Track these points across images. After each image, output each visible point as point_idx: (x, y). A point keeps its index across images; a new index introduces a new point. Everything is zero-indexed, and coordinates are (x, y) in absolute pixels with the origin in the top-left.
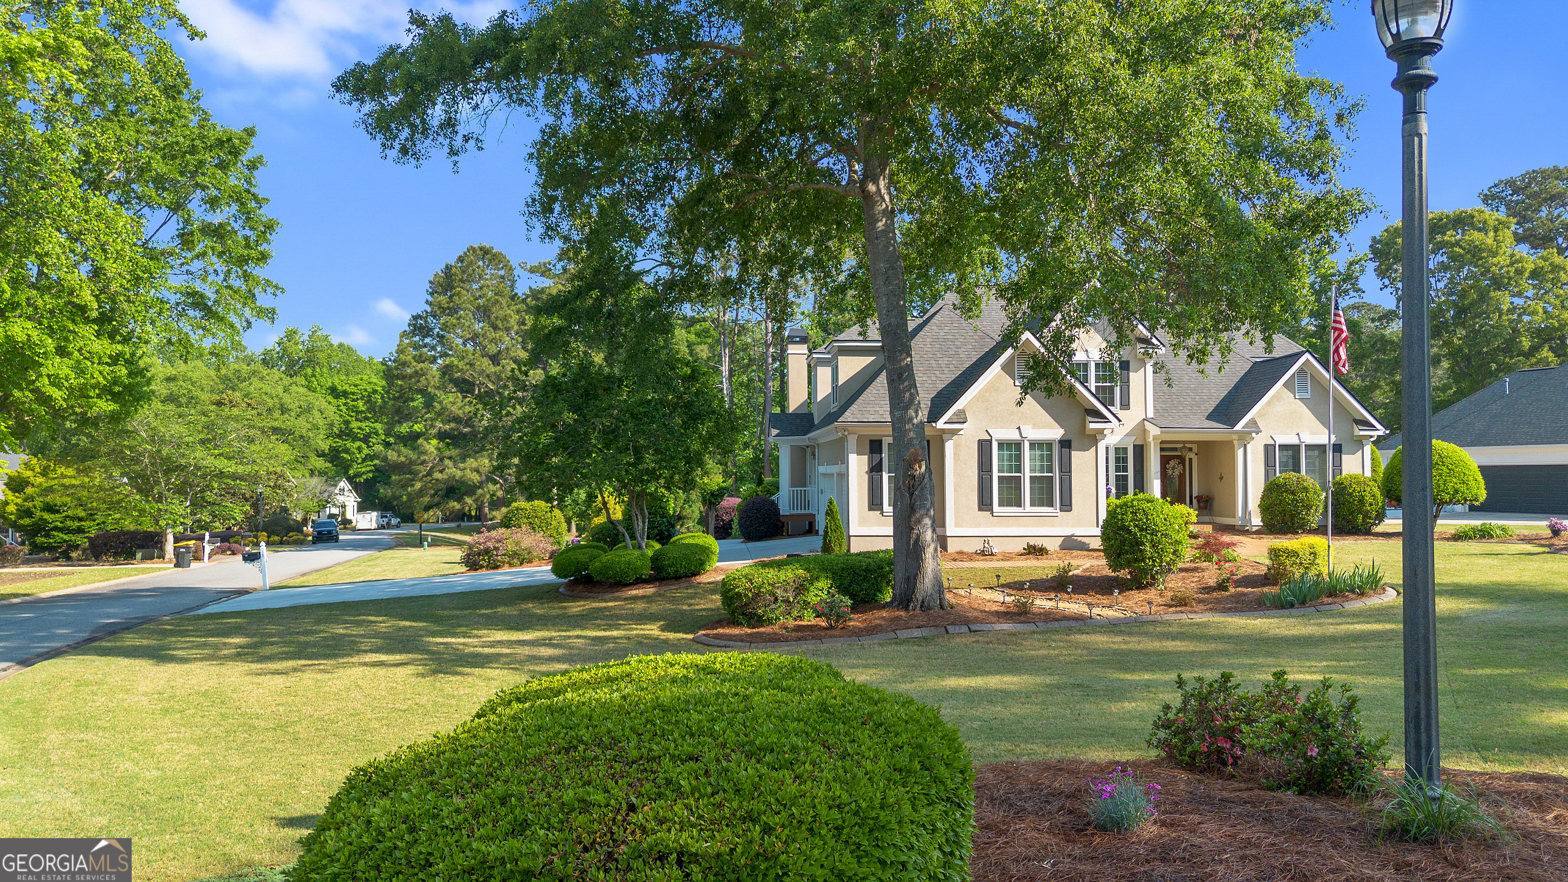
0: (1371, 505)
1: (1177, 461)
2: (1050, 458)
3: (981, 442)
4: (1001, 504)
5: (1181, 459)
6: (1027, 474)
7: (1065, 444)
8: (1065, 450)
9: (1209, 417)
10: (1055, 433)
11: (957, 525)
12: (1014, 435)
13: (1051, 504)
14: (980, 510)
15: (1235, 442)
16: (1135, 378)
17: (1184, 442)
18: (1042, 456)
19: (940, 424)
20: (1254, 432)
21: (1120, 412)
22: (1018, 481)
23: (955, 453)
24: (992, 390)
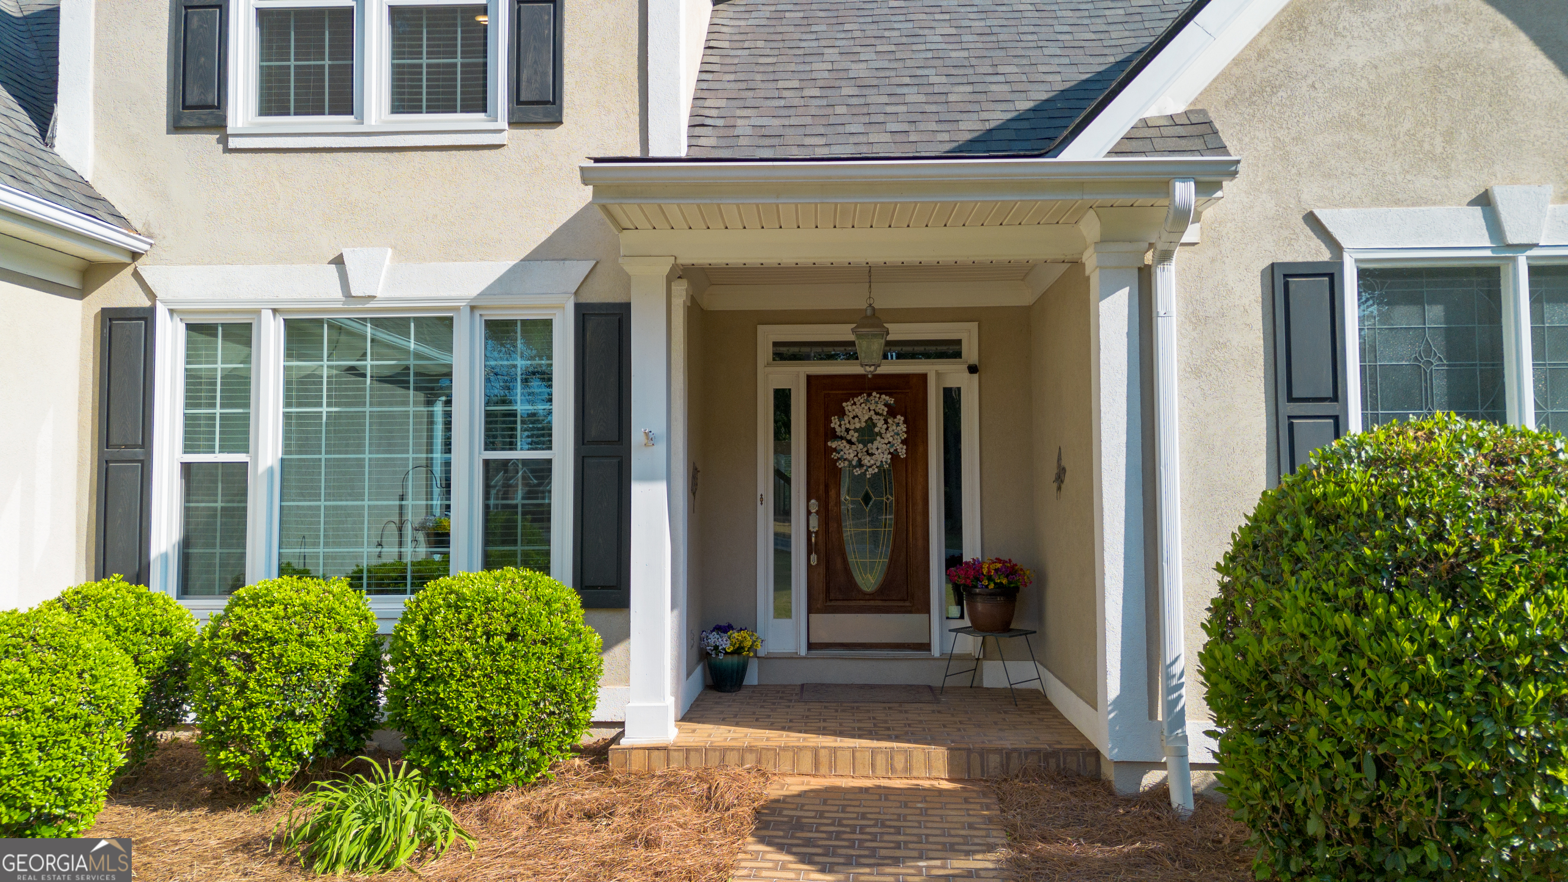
1: (880, 402)
5: (906, 398)
15: (1090, 260)
20: (1185, 172)
21: (508, 136)
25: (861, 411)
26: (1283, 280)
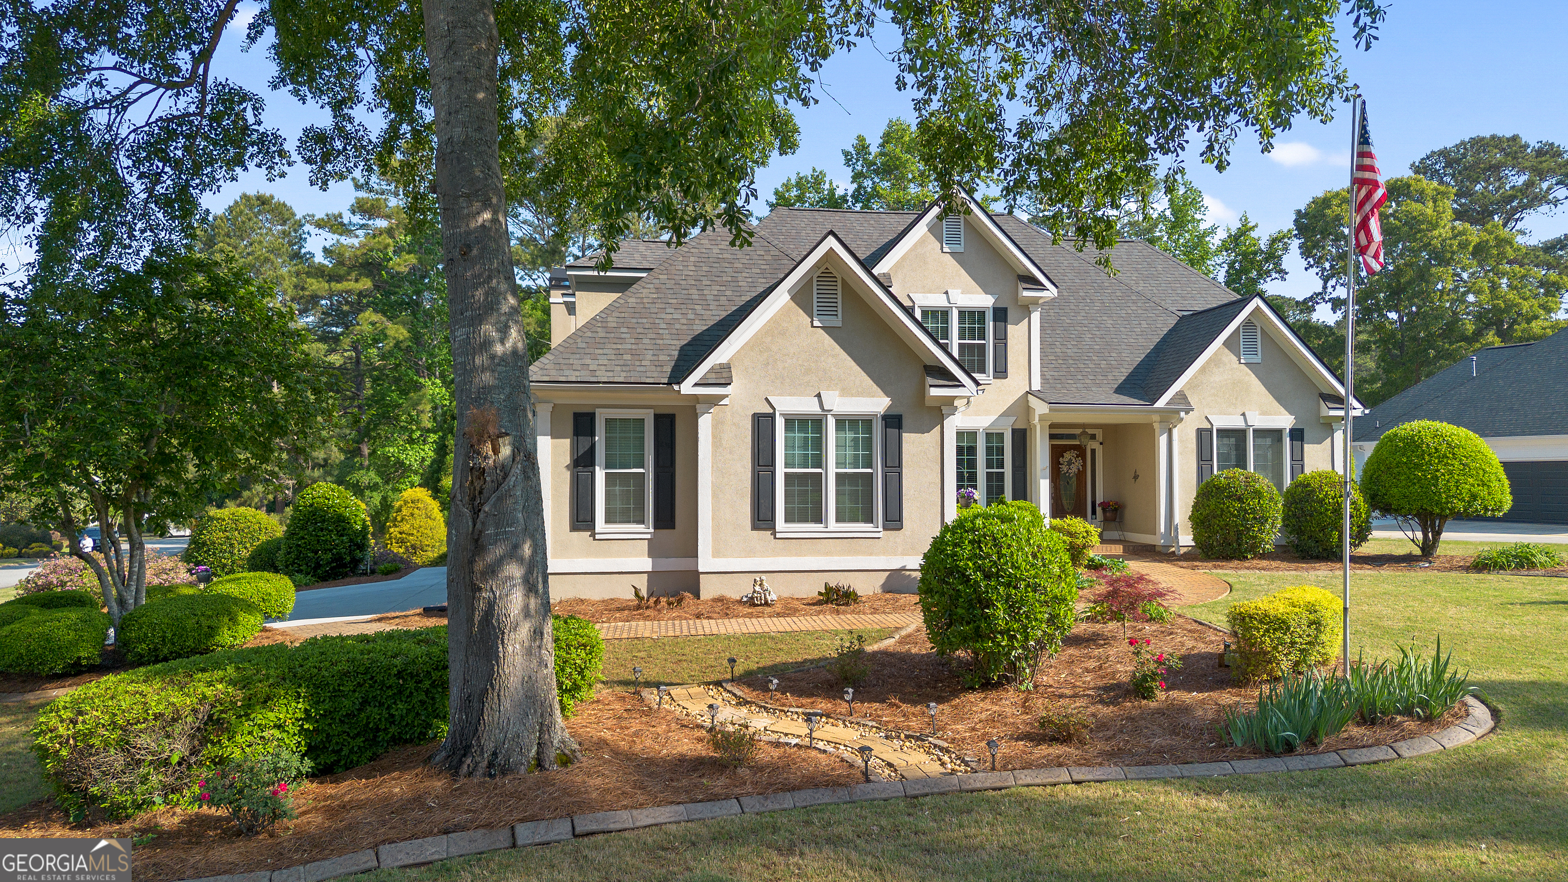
1: (1074, 453)
2: (868, 444)
3: (756, 418)
4: (788, 520)
5: (1080, 451)
6: (832, 470)
7: (893, 421)
8: (893, 432)
9: (1120, 390)
10: (877, 403)
11: (716, 553)
12: (810, 406)
13: (870, 520)
14: (755, 528)
15: (1156, 426)
16: (1015, 332)
17: (1084, 426)
18: (855, 440)
19: (687, 387)
20: (1182, 410)
21: (993, 381)
22: (817, 481)
23: (714, 436)
24: (773, 328)
25: (1068, 456)
26: (1200, 432)
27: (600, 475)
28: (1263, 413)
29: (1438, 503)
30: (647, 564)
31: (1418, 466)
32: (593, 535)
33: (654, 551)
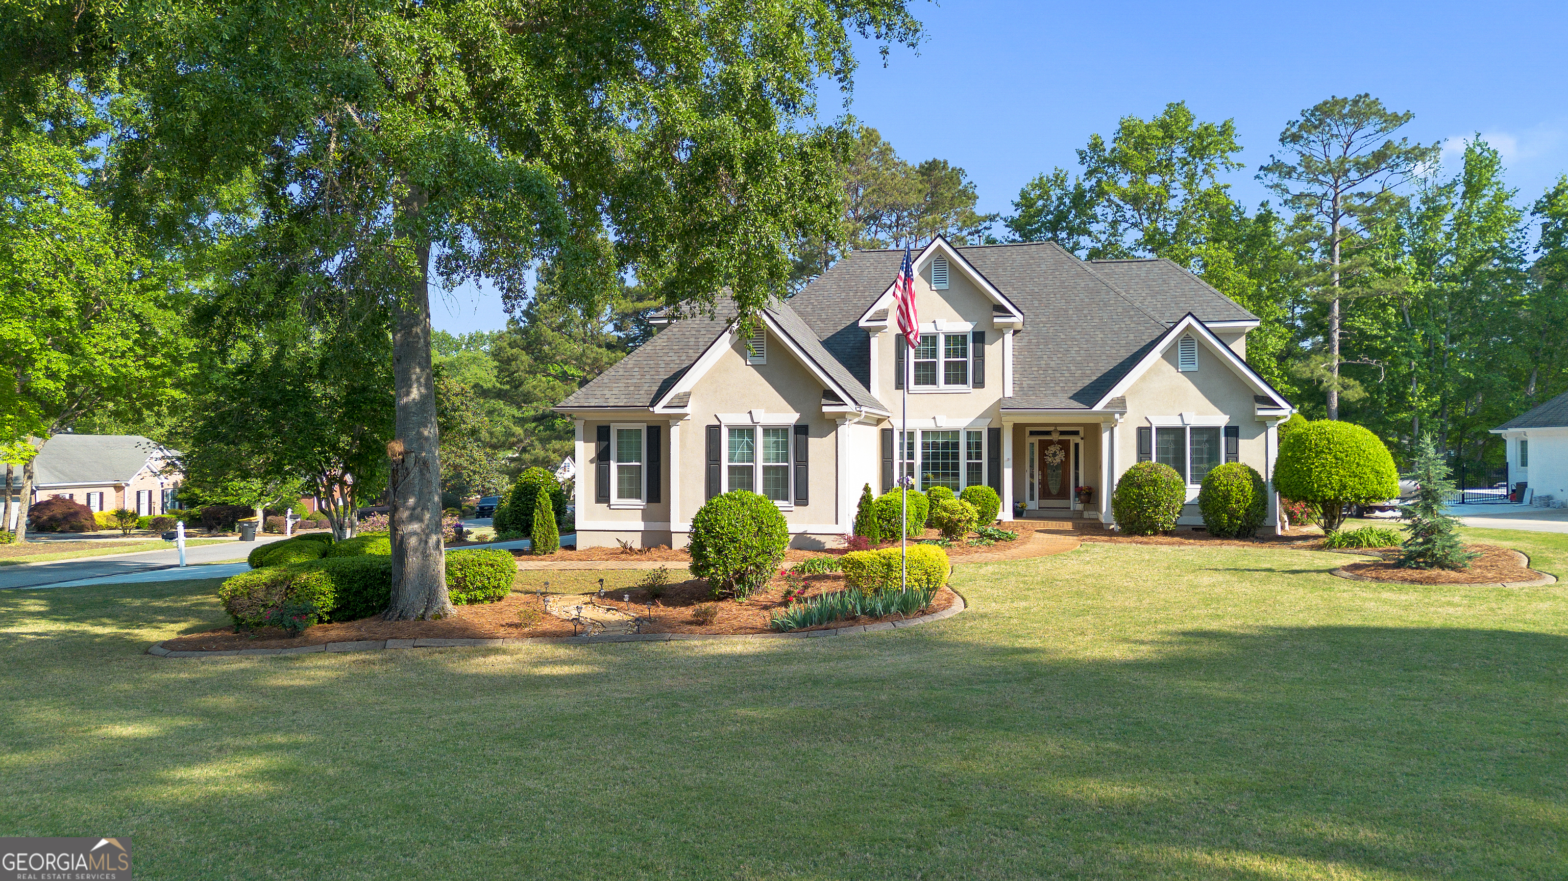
0: (1238, 502)
1: (1058, 447)
2: (786, 445)
3: (709, 428)
5: (1065, 445)
6: (760, 464)
7: (802, 430)
8: (802, 437)
10: (789, 417)
11: (683, 520)
12: (745, 421)
13: (786, 498)
15: (1098, 425)
16: (991, 351)
17: (1056, 425)
18: (777, 442)
19: (658, 409)
20: (1120, 412)
21: (972, 390)
22: (750, 471)
23: (681, 441)
24: (720, 367)
25: (1052, 449)
26: (1140, 430)
27: (614, 466)
28: (1200, 413)
29: (1311, 491)
30: (641, 526)
31: (1298, 460)
32: (609, 506)
33: (646, 517)
